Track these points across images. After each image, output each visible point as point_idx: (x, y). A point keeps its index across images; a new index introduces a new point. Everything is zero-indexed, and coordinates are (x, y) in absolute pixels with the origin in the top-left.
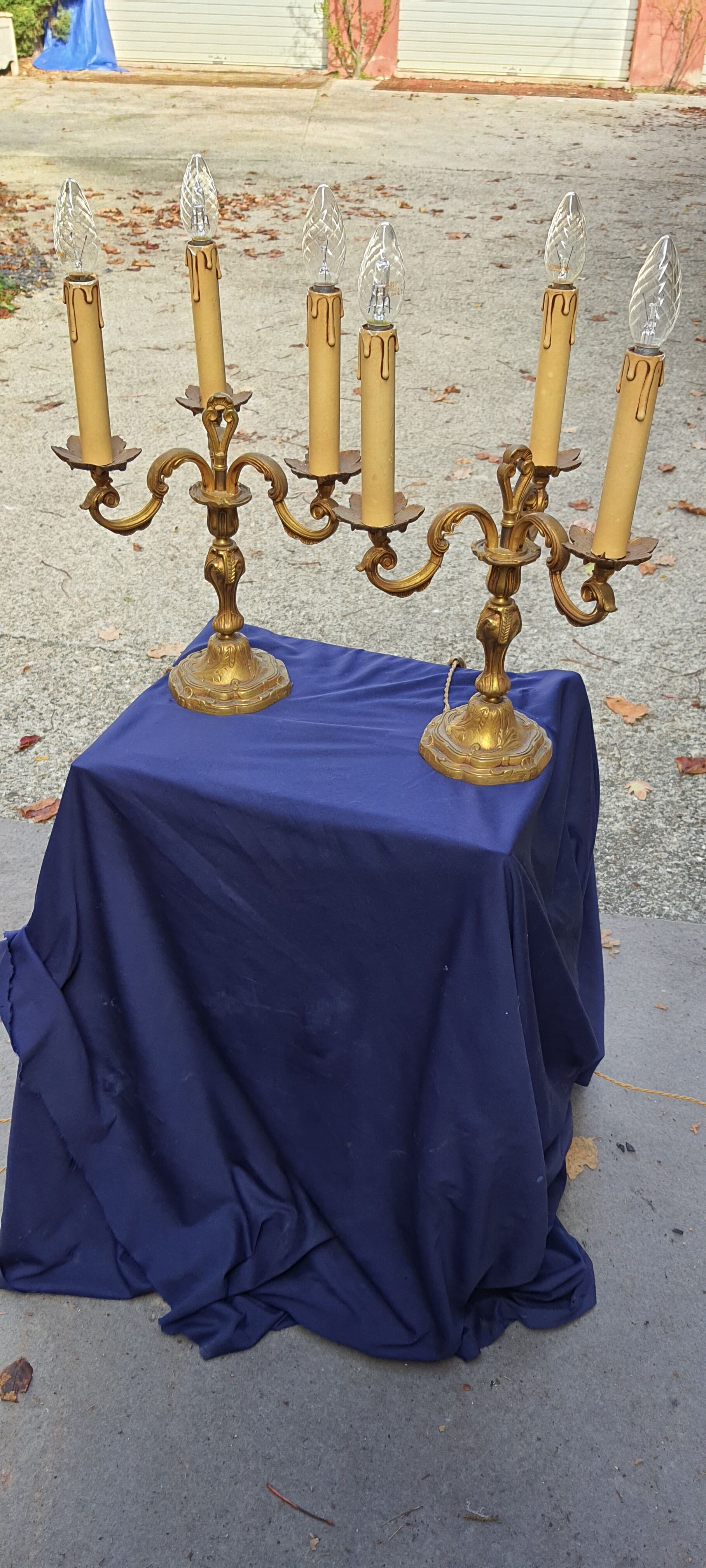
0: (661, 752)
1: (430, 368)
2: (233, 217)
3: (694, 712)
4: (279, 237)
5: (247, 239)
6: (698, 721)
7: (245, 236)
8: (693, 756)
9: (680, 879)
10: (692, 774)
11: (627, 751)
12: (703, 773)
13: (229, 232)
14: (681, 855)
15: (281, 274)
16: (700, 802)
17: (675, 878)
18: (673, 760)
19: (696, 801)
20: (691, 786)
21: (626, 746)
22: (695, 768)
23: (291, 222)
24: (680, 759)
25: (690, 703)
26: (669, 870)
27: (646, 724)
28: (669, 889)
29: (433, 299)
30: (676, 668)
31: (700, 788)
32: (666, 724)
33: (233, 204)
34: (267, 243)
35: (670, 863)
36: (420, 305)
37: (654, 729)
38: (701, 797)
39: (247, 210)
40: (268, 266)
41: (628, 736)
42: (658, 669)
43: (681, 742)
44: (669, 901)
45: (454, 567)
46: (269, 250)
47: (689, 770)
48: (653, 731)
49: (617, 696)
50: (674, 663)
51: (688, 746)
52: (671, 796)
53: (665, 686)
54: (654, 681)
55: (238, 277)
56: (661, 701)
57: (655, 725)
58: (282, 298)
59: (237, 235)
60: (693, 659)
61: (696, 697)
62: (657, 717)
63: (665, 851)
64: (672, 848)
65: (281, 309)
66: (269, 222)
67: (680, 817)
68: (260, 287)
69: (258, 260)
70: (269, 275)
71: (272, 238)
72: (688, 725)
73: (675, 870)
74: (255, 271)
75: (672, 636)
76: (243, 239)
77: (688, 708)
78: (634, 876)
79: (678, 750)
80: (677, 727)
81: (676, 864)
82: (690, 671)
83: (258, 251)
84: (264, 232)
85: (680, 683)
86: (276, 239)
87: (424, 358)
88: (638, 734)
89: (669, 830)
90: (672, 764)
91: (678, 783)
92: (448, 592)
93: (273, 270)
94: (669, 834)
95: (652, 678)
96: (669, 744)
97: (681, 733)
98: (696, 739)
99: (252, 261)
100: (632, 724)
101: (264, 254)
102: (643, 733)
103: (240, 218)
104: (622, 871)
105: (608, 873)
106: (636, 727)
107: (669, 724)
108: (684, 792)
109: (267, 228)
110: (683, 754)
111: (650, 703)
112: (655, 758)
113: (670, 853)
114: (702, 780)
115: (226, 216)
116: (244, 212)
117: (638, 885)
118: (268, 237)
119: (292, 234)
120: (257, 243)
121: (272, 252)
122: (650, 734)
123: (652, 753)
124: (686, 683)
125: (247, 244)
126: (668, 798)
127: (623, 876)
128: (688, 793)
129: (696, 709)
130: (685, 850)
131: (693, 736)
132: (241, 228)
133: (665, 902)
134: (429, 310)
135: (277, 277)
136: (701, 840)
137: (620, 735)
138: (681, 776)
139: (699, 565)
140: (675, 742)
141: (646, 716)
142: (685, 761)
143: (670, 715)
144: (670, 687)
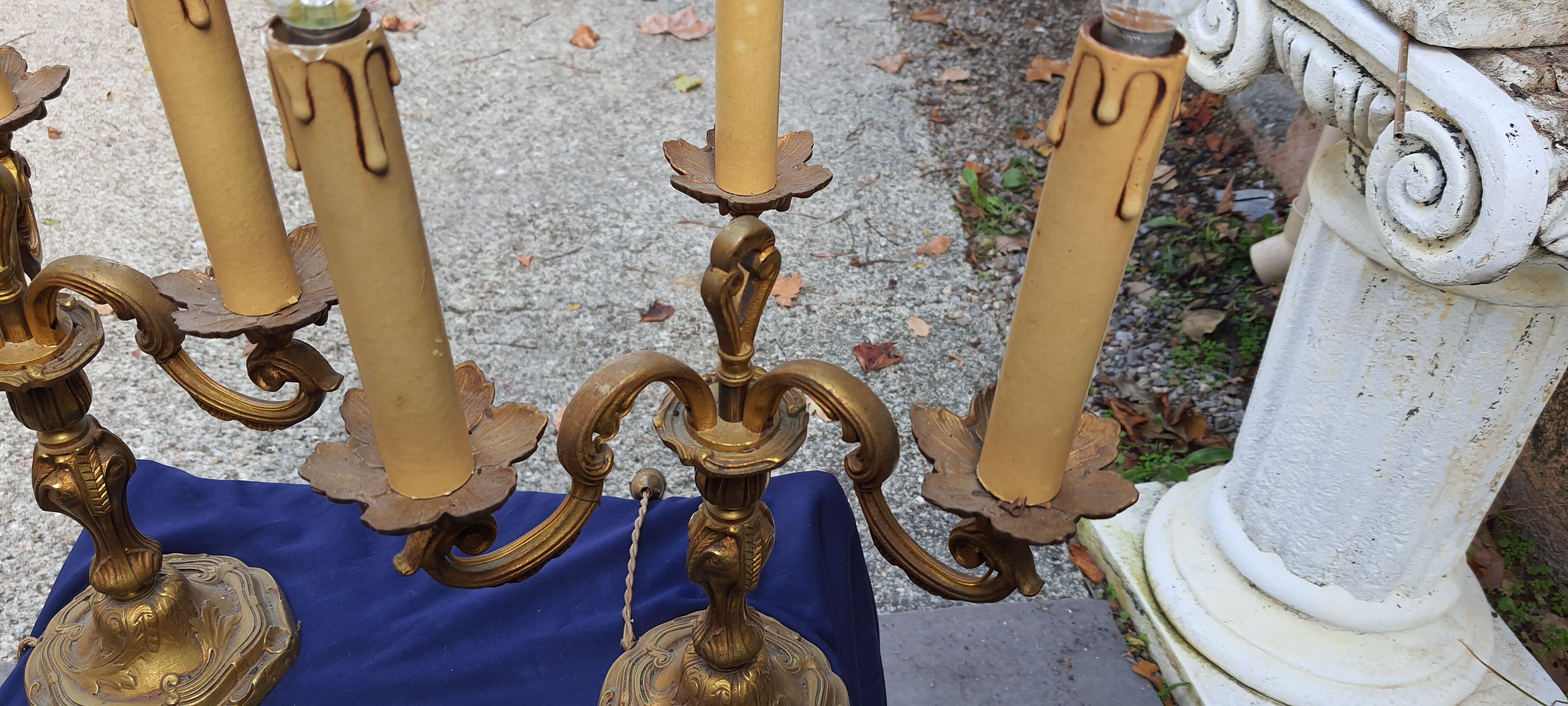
0: (832, 342)
3: (856, 274)
6: (864, 286)
8: (873, 342)
10: (878, 370)
11: (789, 345)
12: (890, 366)
16: (898, 410)
18: (850, 352)
20: (881, 387)
21: (786, 338)
22: (880, 360)
24: (857, 349)
25: (848, 261)
27: (804, 302)
30: (817, 212)
31: (892, 388)
32: (827, 299)
37: (815, 308)
38: (897, 402)
41: (784, 323)
43: (852, 321)
47: (874, 365)
48: (814, 312)
50: (813, 206)
51: (862, 325)
53: (811, 241)
54: (797, 236)
56: (812, 264)
57: (815, 301)
60: (833, 196)
61: (852, 251)
62: (813, 290)
72: (853, 294)
77: (847, 268)
79: (851, 334)
80: (841, 300)
82: (836, 215)
85: (828, 233)
88: (797, 320)
90: (851, 357)
95: (794, 231)
96: (839, 328)
97: (849, 308)
98: (869, 314)
100: (786, 305)
102: (804, 315)
106: (793, 310)
107: (832, 298)
110: (858, 341)
111: (801, 269)
112: (828, 352)
114: (891, 376)
122: (812, 316)
123: (822, 345)
124: (834, 232)
129: (856, 269)
130: (900, 489)
131: (863, 310)
136: (914, 469)
137: (776, 325)
138: (866, 373)
139: (805, 60)
140: (844, 323)
141: (802, 291)
142: (865, 350)
143: (828, 283)
144: (817, 241)
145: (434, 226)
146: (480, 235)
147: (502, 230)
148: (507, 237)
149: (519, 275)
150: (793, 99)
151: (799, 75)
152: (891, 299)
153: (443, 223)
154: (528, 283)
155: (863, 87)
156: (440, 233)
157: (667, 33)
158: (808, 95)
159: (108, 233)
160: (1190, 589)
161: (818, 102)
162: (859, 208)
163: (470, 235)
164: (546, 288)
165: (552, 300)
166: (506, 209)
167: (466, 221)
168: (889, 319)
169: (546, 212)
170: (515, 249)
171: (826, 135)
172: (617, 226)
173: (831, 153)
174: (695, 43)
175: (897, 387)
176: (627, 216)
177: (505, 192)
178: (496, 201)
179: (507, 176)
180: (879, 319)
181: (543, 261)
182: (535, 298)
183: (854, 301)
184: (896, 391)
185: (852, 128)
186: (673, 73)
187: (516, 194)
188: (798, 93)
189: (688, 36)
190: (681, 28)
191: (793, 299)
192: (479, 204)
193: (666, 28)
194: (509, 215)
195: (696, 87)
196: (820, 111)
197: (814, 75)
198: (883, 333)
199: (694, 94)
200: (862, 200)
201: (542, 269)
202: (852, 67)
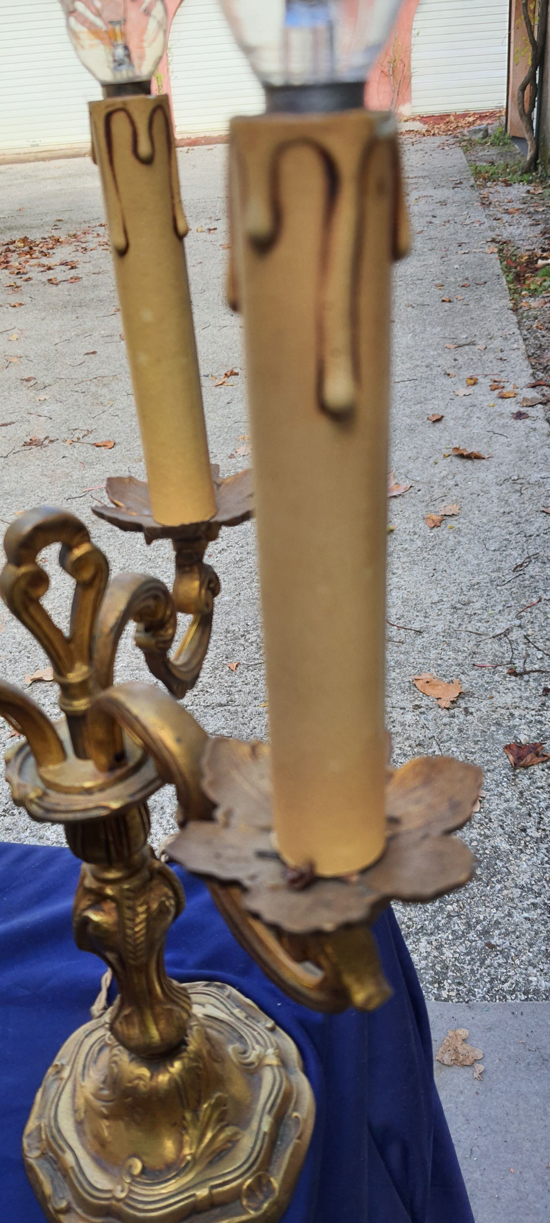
0: (485, 740)
1: (211, 357)
2: (40, 255)
3: (512, 683)
4: (78, 266)
5: (51, 271)
6: (519, 692)
7: (50, 268)
8: (523, 742)
9: (542, 928)
10: (526, 767)
11: (447, 744)
12: (537, 764)
13: (36, 267)
14: (536, 888)
15: (79, 295)
16: (543, 805)
17: (535, 927)
18: (501, 750)
19: (538, 804)
20: (528, 782)
21: (445, 738)
22: (529, 758)
23: (89, 253)
24: (508, 748)
25: (506, 671)
26: (525, 915)
27: (463, 705)
28: (531, 945)
29: (211, 299)
30: (482, 629)
31: (539, 784)
32: (484, 702)
33: (40, 246)
34: (68, 272)
35: (526, 904)
36: (200, 305)
37: (472, 710)
38: (542, 797)
39: (52, 248)
40: (68, 290)
41: (445, 725)
42: (463, 634)
43: (505, 723)
44: (535, 967)
45: (242, 547)
46: (69, 277)
47: (522, 763)
48: (472, 713)
49: (426, 676)
50: (479, 624)
51: (515, 726)
52: (507, 801)
53: (474, 653)
54: (462, 649)
55: (41, 303)
56: (473, 672)
57: (473, 704)
58: (78, 315)
59: (42, 269)
60: (498, 616)
61: (511, 662)
62: (472, 695)
63: (516, 886)
64: (524, 880)
65: (78, 324)
66: (71, 256)
67: (524, 830)
68: (59, 308)
69: (60, 286)
70: (68, 298)
71: (72, 268)
72: (508, 699)
73: (534, 914)
74: (56, 296)
75: (471, 592)
76: (48, 271)
77: (505, 677)
78: (486, 933)
79: (504, 734)
80: (497, 704)
81: (533, 904)
82: (498, 632)
83: (60, 279)
84: (66, 264)
85: (490, 647)
86: (76, 268)
87: (205, 349)
88: (455, 720)
89: (515, 852)
90: (501, 755)
91: (513, 780)
92: (238, 575)
93: (72, 293)
94: (516, 858)
95: (460, 645)
96: (493, 728)
97: (503, 711)
98: (521, 717)
99: (54, 288)
100: (448, 709)
101: (65, 281)
102: (462, 717)
103: (46, 255)
104: (469, 925)
105: (454, 932)
106: (452, 711)
107: (488, 702)
108: (521, 793)
109: (69, 260)
110: (510, 740)
111: (463, 677)
112: (481, 749)
113: (522, 888)
114: (539, 773)
115: (34, 256)
116: (49, 251)
117: (492, 947)
118: (69, 267)
119: (90, 262)
120: (60, 273)
121: (72, 278)
122: (469, 717)
123: (476, 743)
124: (496, 646)
125: (50, 274)
126: (505, 805)
127: (472, 935)
128: (526, 794)
129: (513, 678)
131: (517, 713)
132: (46, 263)
133: (530, 968)
134: (208, 308)
135: (75, 298)
137: (436, 724)
138: (515, 769)
139: (483, 510)
140: (498, 724)
141: (461, 695)
142: (515, 749)
143: (486, 689)
144: (480, 653)
147: (219, 643)
148: (223, 648)
149: (227, 678)
150: (470, 540)
151: (476, 521)
152: (544, 704)
154: (233, 684)
155: (532, 529)
158: (483, 536)
161: (491, 541)
162: (520, 626)
164: (246, 689)
165: (250, 698)
166: (225, 626)
168: (540, 722)
169: (256, 628)
170: (227, 658)
171: (495, 567)
173: (498, 582)
175: (544, 784)
179: (231, 601)
180: (531, 722)
181: (248, 668)
182: (236, 696)
183: (509, 705)
184: (542, 788)
185: (519, 561)
187: (235, 615)
188: (475, 534)
191: (453, 702)
194: (227, 630)
196: (493, 548)
197: (490, 521)
198: (534, 734)
200: (523, 620)
201: (245, 673)
202: (523, 514)
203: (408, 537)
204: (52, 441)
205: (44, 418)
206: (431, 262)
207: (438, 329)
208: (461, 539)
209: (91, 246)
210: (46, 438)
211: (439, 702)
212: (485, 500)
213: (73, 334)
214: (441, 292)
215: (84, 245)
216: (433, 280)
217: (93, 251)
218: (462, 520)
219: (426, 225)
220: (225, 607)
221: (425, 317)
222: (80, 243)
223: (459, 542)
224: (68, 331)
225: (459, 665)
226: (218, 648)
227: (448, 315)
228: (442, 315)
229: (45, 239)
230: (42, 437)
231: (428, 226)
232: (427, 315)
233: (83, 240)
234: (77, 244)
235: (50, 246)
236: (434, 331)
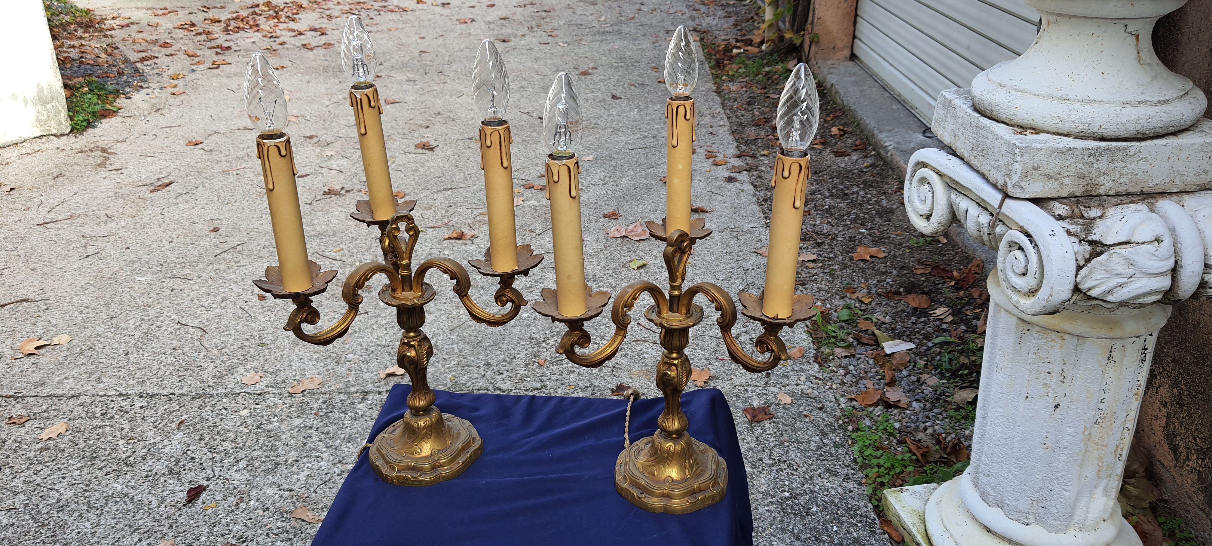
2: (287, 20)
4: (328, 33)
5: (302, 36)
7: (301, 34)
8: (755, 406)
9: (778, 515)
10: (759, 422)
12: (766, 420)
13: (287, 32)
15: (336, 61)
16: (772, 444)
17: (773, 515)
18: (741, 412)
19: (769, 444)
20: (761, 431)
22: (760, 416)
23: (334, 20)
24: (746, 410)
26: (767, 508)
27: (712, 383)
28: (771, 525)
31: (768, 432)
32: (727, 382)
33: (285, 10)
34: (319, 38)
35: (766, 503)
37: (719, 387)
38: (771, 440)
39: (297, 14)
40: (324, 56)
42: (707, 338)
43: (742, 395)
44: (775, 537)
46: (322, 43)
47: (756, 419)
51: (749, 397)
52: (748, 443)
53: (716, 350)
54: (707, 348)
55: (302, 66)
56: (717, 363)
57: (719, 383)
58: (340, 80)
59: (294, 34)
62: (718, 378)
63: (759, 492)
64: (763, 488)
65: (342, 88)
66: (317, 22)
67: (761, 460)
68: (321, 73)
69: (315, 51)
70: (326, 63)
71: (323, 34)
72: (743, 380)
73: (772, 508)
74: (314, 60)
75: (709, 309)
76: (299, 37)
79: (742, 402)
80: (735, 383)
81: (770, 502)
83: (313, 44)
84: (315, 30)
86: (326, 34)
89: (756, 473)
90: (742, 415)
91: (751, 431)
93: (328, 59)
94: (757, 476)
95: (705, 344)
96: (734, 399)
97: (740, 388)
98: (753, 391)
99: (310, 53)
100: (702, 387)
101: (318, 46)
103: (293, 20)
106: (704, 387)
107: (729, 382)
108: (757, 438)
109: (317, 27)
110: (747, 405)
111: (709, 365)
113: (763, 493)
114: (767, 425)
115: (281, 20)
116: (295, 16)
118: (319, 33)
119: (338, 29)
120: (311, 38)
121: (324, 44)
125: (302, 40)
126: (747, 445)
128: (760, 438)
130: (774, 488)
131: (749, 389)
132: (296, 28)
135: (333, 64)
138: (751, 424)
139: (711, 250)
140: (737, 396)
141: (710, 378)
142: (751, 411)
143: (727, 374)
144: (720, 351)
145: (487, 345)
146: (514, 349)
147: (527, 346)
148: (530, 350)
149: (537, 372)
150: (704, 272)
151: (707, 259)
152: (767, 383)
153: (492, 343)
154: (543, 376)
155: (748, 265)
156: (490, 349)
157: (625, 237)
158: (713, 270)
159: (296, 350)
160: (952, 536)
161: (719, 274)
162: (746, 332)
163: (508, 349)
164: (554, 377)
165: (557, 385)
166: (529, 335)
167: (505, 342)
168: (766, 394)
169: (553, 336)
170: (535, 356)
172: (596, 343)
174: (642, 242)
175: (771, 432)
176: (602, 338)
177: (529, 326)
178: (523, 331)
180: (759, 394)
183: (744, 384)
184: (770, 434)
185: (741, 288)
186: (629, 259)
188: (707, 268)
189: (638, 239)
190: (633, 233)
191: (705, 383)
192: (512, 332)
193: (624, 234)
194: (531, 338)
195: (643, 266)
197: (717, 259)
198: (762, 402)
199: (642, 270)
200: (748, 328)
201: (551, 368)
202: (741, 254)
203: (657, 270)
204: (348, 191)
205: (335, 171)
206: (645, 47)
207: (659, 106)
208: (697, 271)
209: (335, 13)
210: (342, 188)
211: (696, 383)
212: (711, 243)
213: (340, 97)
214: (656, 74)
215: (328, 12)
216: (649, 63)
217: (338, 19)
218: (696, 258)
219: (637, 12)
220: (526, 321)
221: (646, 95)
222: (322, 10)
223: (696, 274)
224: (335, 94)
225: (706, 359)
226: (526, 350)
227: (665, 95)
228: (660, 94)
229: (287, 4)
230: (338, 187)
231: (638, 13)
232: (648, 93)
233: (324, 7)
234: (320, 10)
235: (295, 11)
236: (655, 108)
